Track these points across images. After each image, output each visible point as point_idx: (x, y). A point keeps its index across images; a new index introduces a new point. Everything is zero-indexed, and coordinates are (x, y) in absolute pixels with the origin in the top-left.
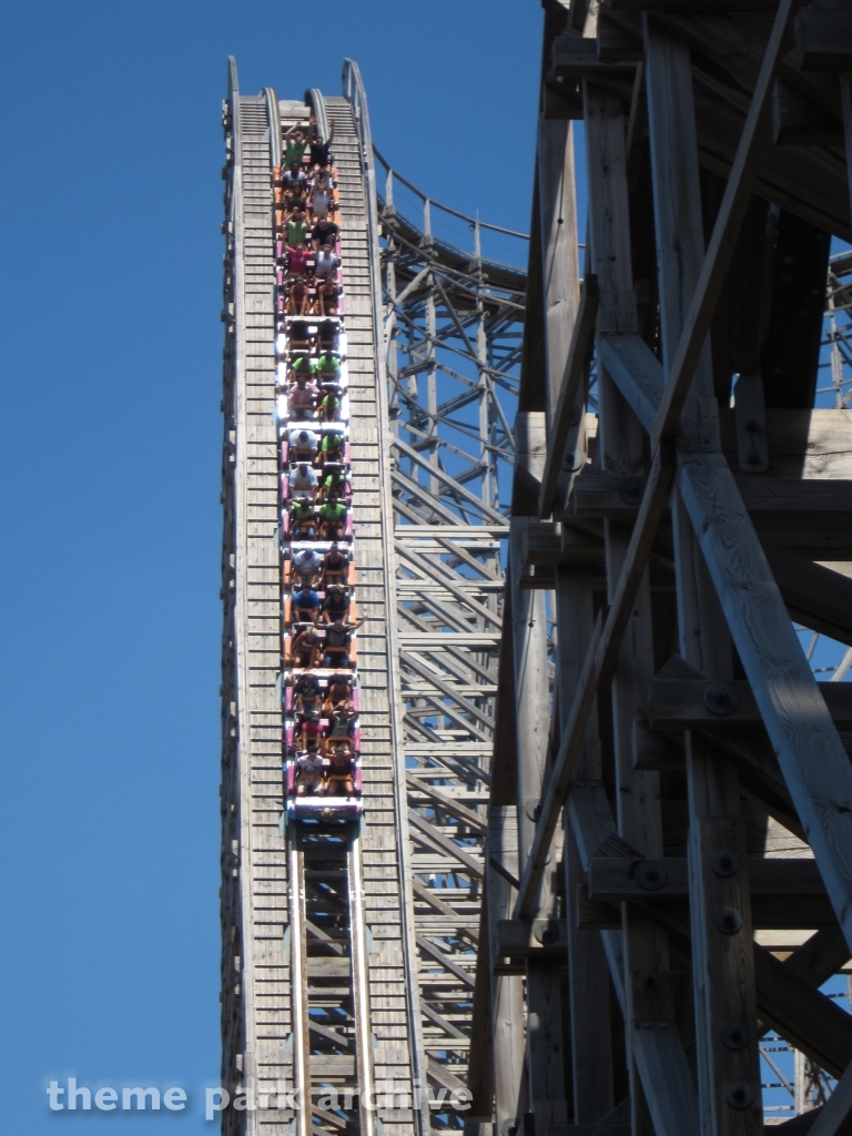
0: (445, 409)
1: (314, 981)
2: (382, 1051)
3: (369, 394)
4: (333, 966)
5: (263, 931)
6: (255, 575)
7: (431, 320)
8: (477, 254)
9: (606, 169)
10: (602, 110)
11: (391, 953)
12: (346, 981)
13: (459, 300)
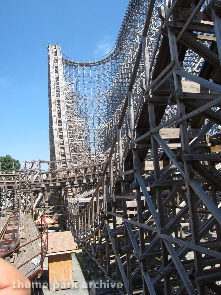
0: (65, 73)
1: (58, 120)
2: (64, 126)
3: (62, 71)
4: (60, 119)
5: (54, 116)
6: (52, 86)
7: (64, 65)
8: (68, 60)
9: (174, 43)
10: (172, 34)
11: (65, 118)
12: (61, 120)
13: (67, 64)
